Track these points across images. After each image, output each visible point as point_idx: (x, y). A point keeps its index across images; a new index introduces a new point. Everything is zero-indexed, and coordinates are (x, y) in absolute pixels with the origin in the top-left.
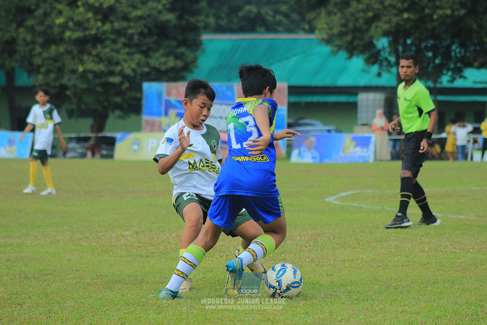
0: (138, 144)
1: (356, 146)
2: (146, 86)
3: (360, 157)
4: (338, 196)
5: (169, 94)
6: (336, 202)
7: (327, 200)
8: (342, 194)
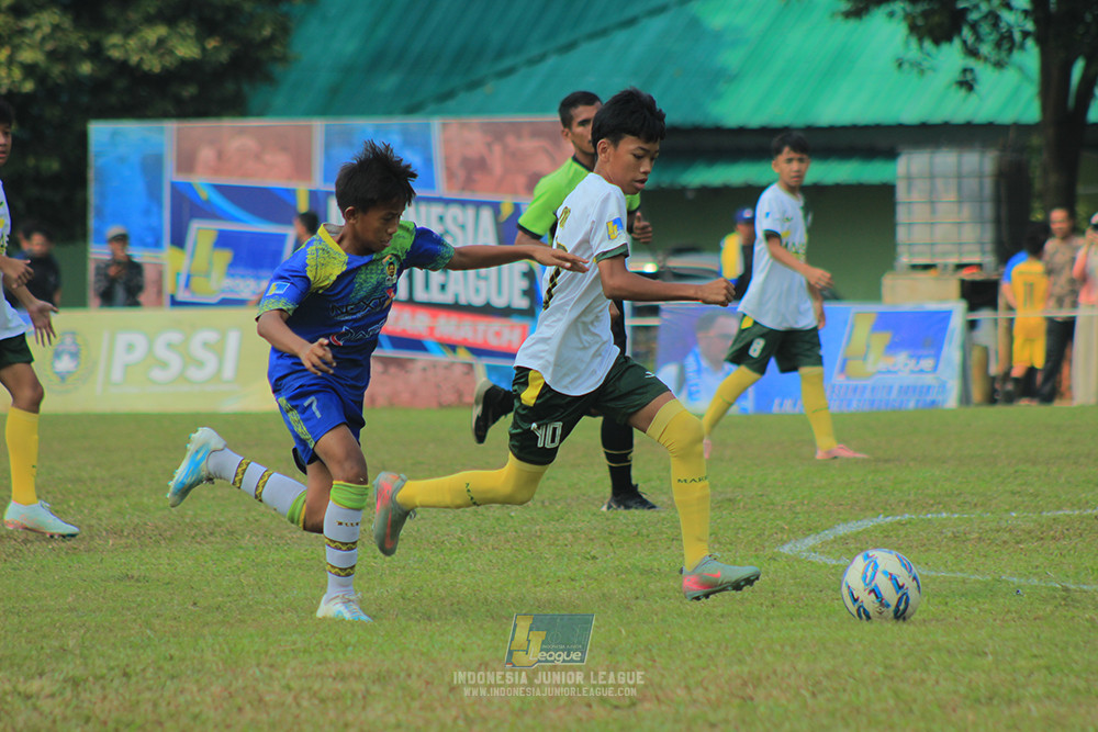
0: (75, 355)
1: (892, 348)
2: (99, 132)
3: (905, 390)
4: (829, 535)
5: (187, 163)
6: (816, 558)
7: (786, 549)
8: (842, 530)
